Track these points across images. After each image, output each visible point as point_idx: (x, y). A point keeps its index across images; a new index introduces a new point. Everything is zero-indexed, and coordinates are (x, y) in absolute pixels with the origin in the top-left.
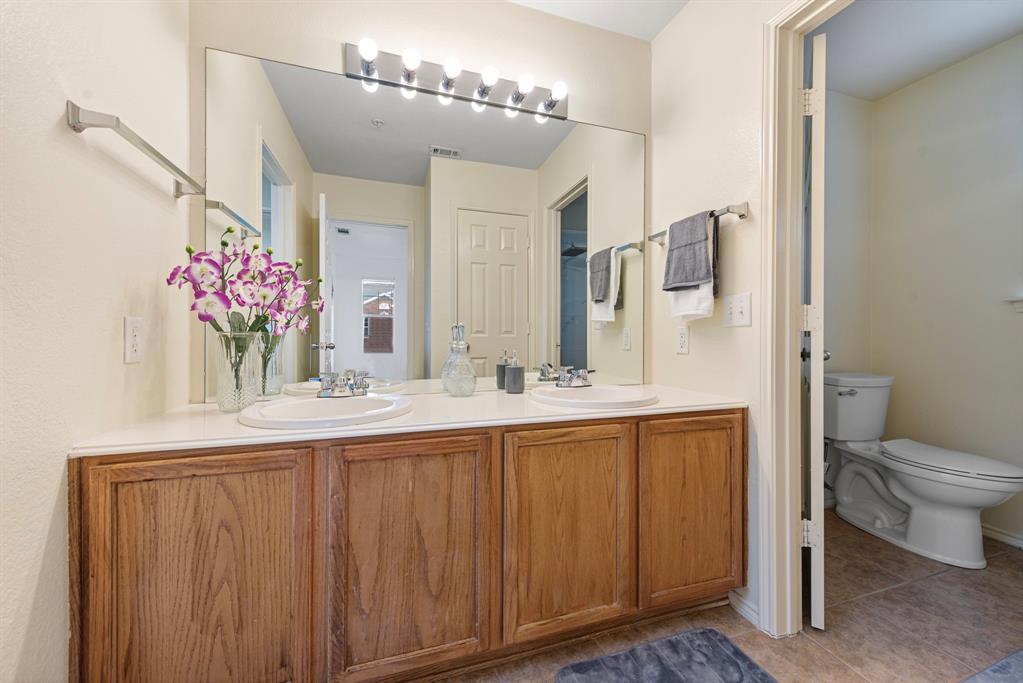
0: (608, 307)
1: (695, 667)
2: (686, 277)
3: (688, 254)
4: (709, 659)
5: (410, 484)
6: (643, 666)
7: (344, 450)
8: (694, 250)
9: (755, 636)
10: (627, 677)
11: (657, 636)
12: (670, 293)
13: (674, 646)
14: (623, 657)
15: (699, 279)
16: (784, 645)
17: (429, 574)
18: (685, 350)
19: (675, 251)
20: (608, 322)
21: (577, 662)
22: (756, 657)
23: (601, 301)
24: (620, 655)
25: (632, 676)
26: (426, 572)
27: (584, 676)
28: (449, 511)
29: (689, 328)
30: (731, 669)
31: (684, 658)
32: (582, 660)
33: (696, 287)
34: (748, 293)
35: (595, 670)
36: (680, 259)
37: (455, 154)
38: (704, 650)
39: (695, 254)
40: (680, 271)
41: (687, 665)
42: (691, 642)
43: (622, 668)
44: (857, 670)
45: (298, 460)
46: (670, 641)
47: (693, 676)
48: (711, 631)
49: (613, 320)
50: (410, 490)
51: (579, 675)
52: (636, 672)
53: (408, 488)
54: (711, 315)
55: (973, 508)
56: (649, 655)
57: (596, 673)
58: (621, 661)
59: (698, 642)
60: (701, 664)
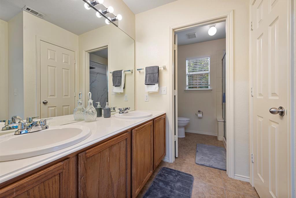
0: (121, 88)
1: (167, 177)
2: (152, 82)
3: (152, 76)
4: (168, 174)
5: (109, 158)
6: (159, 184)
7: (86, 154)
8: (154, 75)
9: (170, 164)
10: (158, 188)
11: (155, 175)
12: (146, 85)
13: (160, 175)
14: (153, 185)
15: (155, 82)
16: (175, 163)
17: (114, 192)
18: (148, 100)
19: (148, 75)
20: (120, 93)
21: (145, 194)
22: (173, 168)
23: (119, 86)
24: (152, 185)
25: (159, 188)
26: (113, 191)
27: (150, 195)
28: (119, 163)
29: (149, 95)
30: (172, 173)
31: (164, 176)
32: (146, 192)
33: (154, 84)
34: (166, 87)
35: (151, 192)
36: (150, 77)
37: (40, 15)
38: (166, 173)
39: (154, 76)
40: (150, 80)
41: (166, 178)
42: (162, 172)
43: (155, 187)
44: (185, 161)
45: (65, 167)
46: (159, 175)
47: (168, 179)
48: (164, 168)
49: (123, 92)
50: (108, 161)
51: (148, 196)
52: (159, 186)
53: (108, 160)
54: (158, 91)
55: (184, 127)
56: (158, 181)
57: (151, 193)
58: (154, 186)
59: (164, 172)
60: (167, 176)
